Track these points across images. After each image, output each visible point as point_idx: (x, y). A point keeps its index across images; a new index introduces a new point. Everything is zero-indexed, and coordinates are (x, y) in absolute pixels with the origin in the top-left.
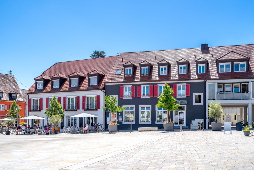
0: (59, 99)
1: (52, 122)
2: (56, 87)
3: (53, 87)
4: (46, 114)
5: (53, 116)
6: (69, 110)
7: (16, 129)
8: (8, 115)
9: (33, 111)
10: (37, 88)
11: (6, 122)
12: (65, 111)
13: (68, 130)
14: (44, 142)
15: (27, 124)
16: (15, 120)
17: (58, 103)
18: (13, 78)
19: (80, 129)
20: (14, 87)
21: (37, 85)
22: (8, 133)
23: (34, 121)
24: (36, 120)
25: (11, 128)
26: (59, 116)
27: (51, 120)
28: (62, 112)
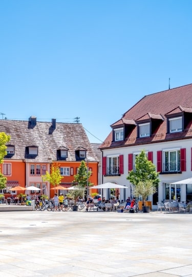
0: (150, 156)
1: (139, 192)
2: (145, 136)
3: (140, 135)
4: (129, 181)
5: (140, 183)
6: (167, 173)
7: (86, 203)
8: (74, 182)
9: (110, 176)
10: (116, 140)
11: (73, 192)
12: (160, 174)
13: (167, 207)
14: (126, 224)
15: (100, 195)
16: (84, 189)
17: (148, 162)
18: (81, 127)
19: (187, 205)
20: (82, 141)
21: (115, 134)
22: (75, 209)
23: (111, 192)
24: (114, 189)
25: (79, 201)
26: (150, 183)
27: (137, 189)
28: (156, 176)
